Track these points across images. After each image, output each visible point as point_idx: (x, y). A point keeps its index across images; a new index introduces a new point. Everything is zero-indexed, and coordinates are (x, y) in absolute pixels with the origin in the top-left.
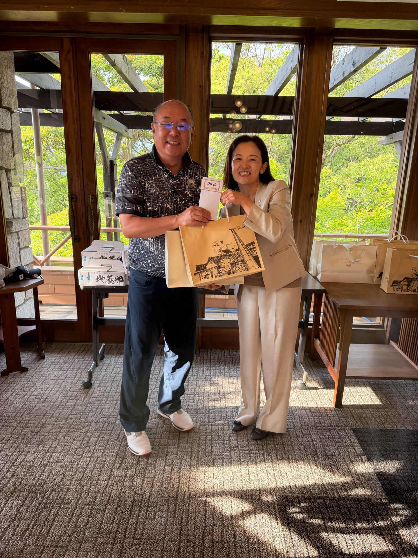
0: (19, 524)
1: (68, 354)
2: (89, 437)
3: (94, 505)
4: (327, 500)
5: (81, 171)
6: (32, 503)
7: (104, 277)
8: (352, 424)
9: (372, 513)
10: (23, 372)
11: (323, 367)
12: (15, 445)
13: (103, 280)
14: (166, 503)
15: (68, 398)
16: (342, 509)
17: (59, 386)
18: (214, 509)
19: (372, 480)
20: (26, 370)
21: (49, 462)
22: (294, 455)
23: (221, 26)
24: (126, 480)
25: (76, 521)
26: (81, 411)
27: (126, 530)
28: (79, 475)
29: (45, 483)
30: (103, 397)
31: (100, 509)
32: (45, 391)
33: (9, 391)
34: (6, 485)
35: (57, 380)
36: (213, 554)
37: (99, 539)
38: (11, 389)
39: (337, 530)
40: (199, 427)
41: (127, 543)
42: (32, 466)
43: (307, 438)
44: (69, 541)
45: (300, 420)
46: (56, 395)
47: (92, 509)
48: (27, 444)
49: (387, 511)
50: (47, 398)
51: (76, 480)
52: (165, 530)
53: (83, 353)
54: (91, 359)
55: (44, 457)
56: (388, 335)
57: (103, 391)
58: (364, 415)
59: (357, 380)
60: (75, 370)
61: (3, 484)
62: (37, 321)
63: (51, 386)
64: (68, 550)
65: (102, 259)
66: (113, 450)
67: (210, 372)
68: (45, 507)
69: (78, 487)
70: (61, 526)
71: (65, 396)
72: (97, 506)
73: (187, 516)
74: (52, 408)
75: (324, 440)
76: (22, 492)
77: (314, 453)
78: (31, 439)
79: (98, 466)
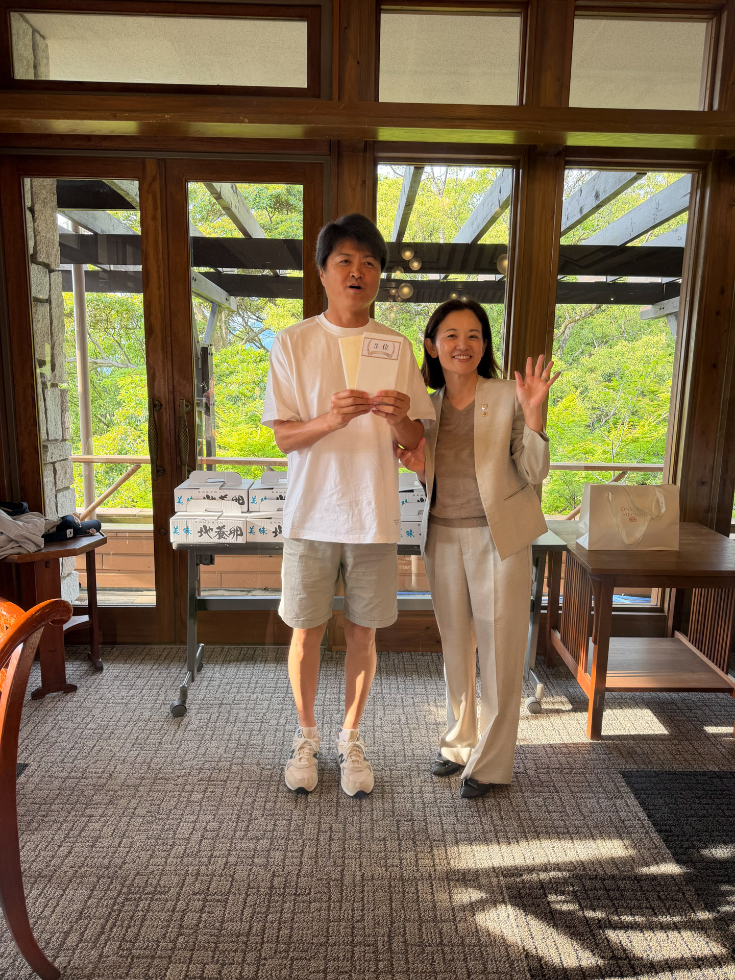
0: (87, 926)
1: (141, 662)
2: (188, 792)
3: (207, 894)
4: (586, 879)
5: (170, 363)
6: (105, 893)
7: (212, 529)
8: (619, 764)
9: (659, 896)
10: (68, 692)
11: (567, 678)
12: (68, 806)
13: (211, 533)
14: (326, 890)
15: (148, 732)
16: (611, 893)
17: (131, 714)
18: (405, 896)
19: (656, 848)
20: (73, 689)
21: (127, 830)
22: (528, 814)
23: (393, 142)
24: (256, 856)
25: (180, 919)
26: (173, 752)
27: (264, 930)
28: (179, 850)
29: (124, 863)
30: (206, 730)
31: (218, 901)
32: (109, 721)
33: (48, 722)
34: (60, 867)
35: (127, 704)
36: (407, 962)
37: (221, 945)
38: (50, 720)
39: (604, 923)
41: (267, 950)
42: (100, 837)
43: (547, 787)
44: (172, 948)
45: (534, 760)
47: (205, 900)
48: (87, 804)
49: (684, 894)
50: (112, 733)
51: (174, 857)
52: (328, 929)
53: (166, 662)
54: (181, 670)
55: (117, 825)
56: (670, 622)
57: (206, 720)
58: (638, 750)
60: (155, 687)
61: (54, 866)
62: (92, 608)
63: (119, 714)
64: (171, 962)
65: (206, 501)
66: (231, 811)
67: (382, 688)
68: (127, 899)
69: (178, 868)
70: (157, 927)
71: (143, 730)
72: (213, 895)
73: (361, 908)
74: (123, 748)
75: (576, 789)
76: (86, 877)
77: (560, 809)
78: (93, 796)
79: (209, 835)
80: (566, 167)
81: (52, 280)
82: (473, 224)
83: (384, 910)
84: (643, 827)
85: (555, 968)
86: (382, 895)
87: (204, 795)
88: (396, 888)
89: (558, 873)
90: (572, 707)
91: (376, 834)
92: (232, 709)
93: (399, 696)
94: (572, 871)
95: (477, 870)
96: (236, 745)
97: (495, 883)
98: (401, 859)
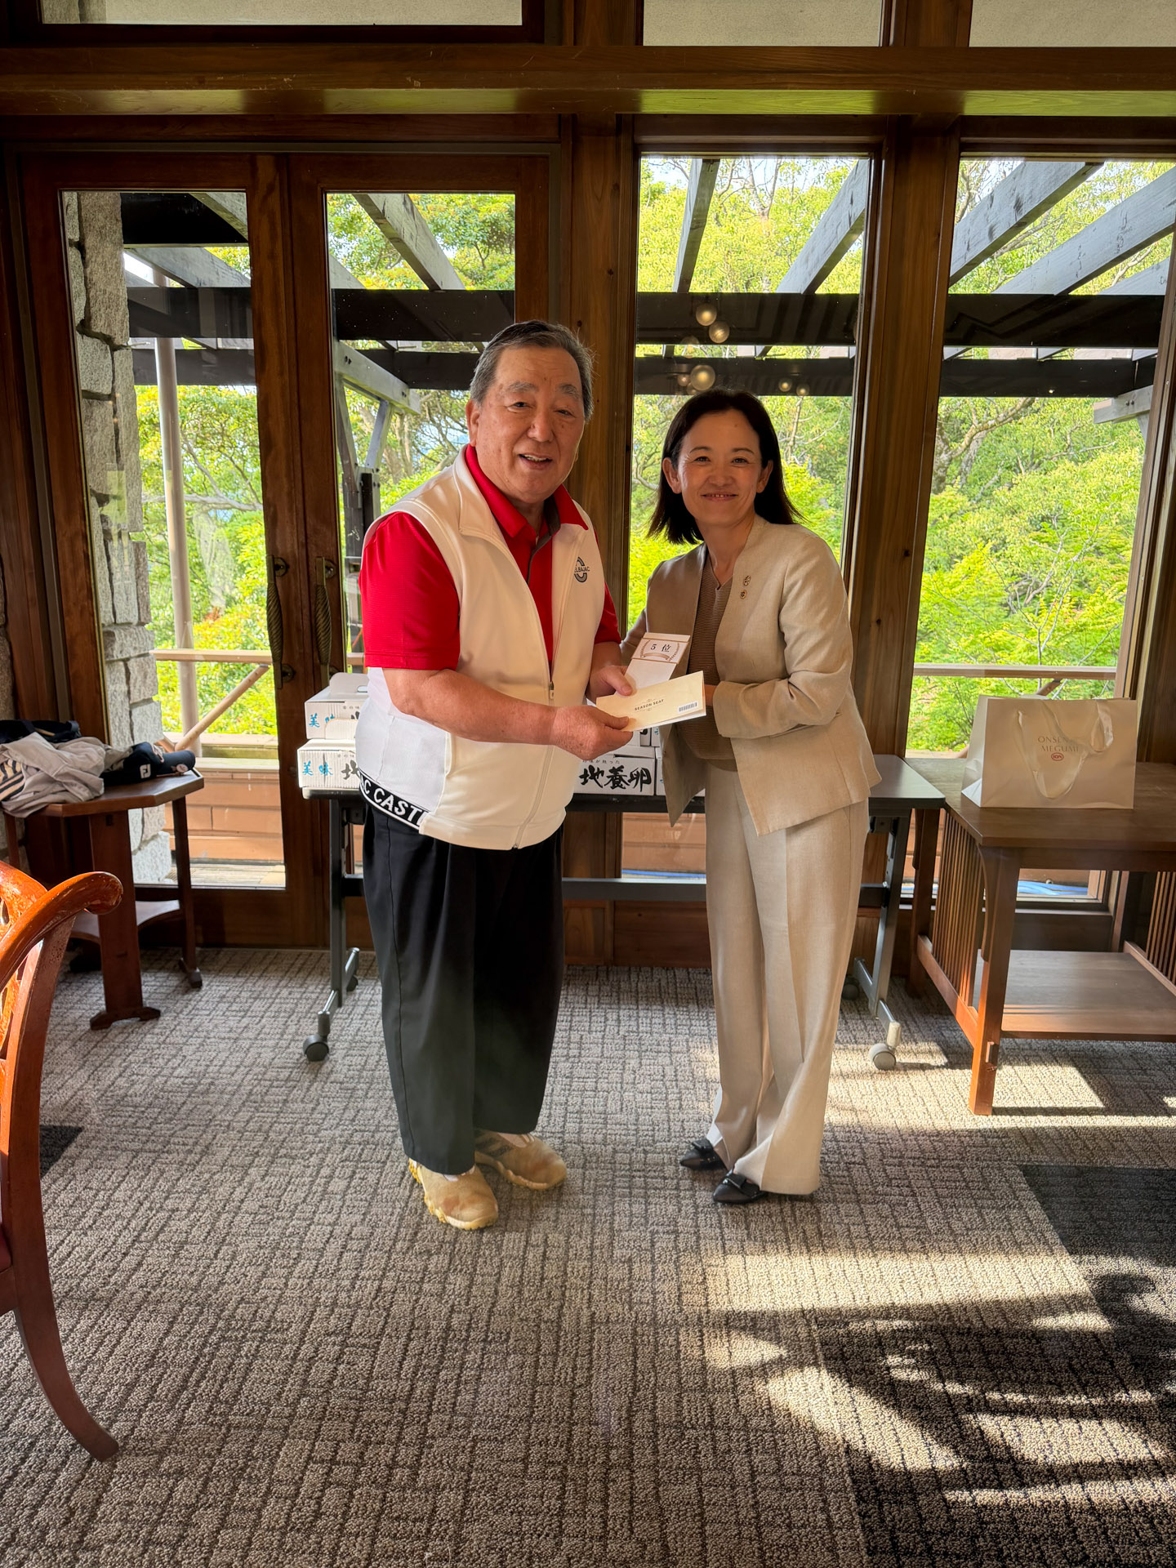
0: (162, 1376)
1: (262, 975)
2: (326, 1177)
3: (348, 1335)
4: (951, 1333)
5: (300, 497)
6: (192, 1328)
8: (1019, 1155)
9: (1070, 1366)
10: (147, 1020)
11: (942, 1014)
12: (139, 1194)
14: (533, 1335)
15: (268, 1083)
16: (992, 1357)
17: (243, 1055)
18: (657, 1351)
21: (228, 1234)
22: (863, 1228)
23: (665, 116)
24: (426, 1279)
25: (305, 1371)
26: (304, 1115)
27: (433, 1394)
28: (307, 1266)
29: (221, 1283)
30: (359, 1082)
31: (364, 1346)
32: (208, 1066)
33: (114, 1065)
34: (123, 1286)
35: (236, 1040)
36: (655, 1452)
37: (365, 1414)
38: (118, 1061)
39: (978, 1403)
40: (613, 1157)
41: (435, 1424)
42: (186, 1242)
43: (898, 1186)
44: (290, 1415)
45: (879, 1143)
46: (238, 1077)
47: (344, 1344)
48: (169, 1192)
49: (1112, 1363)
50: (212, 1083)
51: (299, 1277)
52: (533, 1396)
53: (301, 975)
54: (323, 989)
55: (213, 1224)
56: (1118, 928)
57: (359, 1067)
60: (282, 1014)
61: (115, 1284)
62: (183, 889)
63: (223, 1056)
64: (287, 1436)
66: (390, 1210)
67: (638, 1024)
68: (224, 1337)
69: (305, 1293)
70: (268, 1382)
71: (261, 1080)
72: (357, 1337)
73: (586, 1366)
74: (228, 1108)
75: (945, 1192)
76: (163, 1302)
77: (917, 1222)
78: (178, 1179)
79: (354, 1245)
80: (963, 154)
81: (117, 364)
82: (807, 261)
83: (624, 1368)
85: (892, 1471)
86: (620, 1347)
87: (350, 1182)
88: (645, 1338)
89: (906, 1322)
90: (945, 1060)
91: (617, 1253)
93: (666, 1037)
94: (931, 1320)
95: (776, 1314)
97: (803, 1334)
98: (654, 1293)
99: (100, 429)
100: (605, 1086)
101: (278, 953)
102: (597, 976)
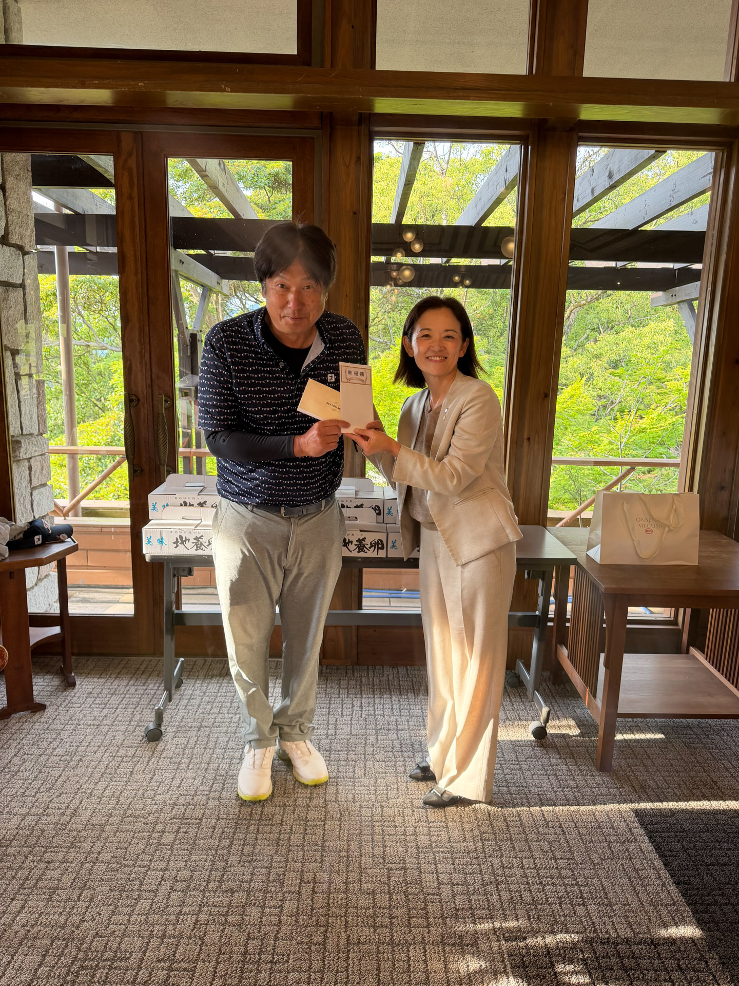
1: (117, 677)
2: (159, 832)
3: (173, 961)
4: (597, 943)
5: (147, 355)
6: (59, 960)
7: (189, 540)
10: (36, 712)
11: (574, 697)
12: (25, 849)
13: (187, 544)
14: (306, 956)
15: (120, 759)
16: (626, 961)
17: (103, 738)
18: (394, 965)
19: (674, 904)
20: (42, 707)
21: (88, 880)
22: (532, 860)
23: (390, 114)
24: (230, 912)
26: (145, 783)
28: (144, 905)
29: (82, 921)
30: (183, 757)
31: (185, 970)
32: (78, 746)
33: (11, 747)
34: (10, 926)
35: (98, 726)
38: (14, 744)
40: (360, 812)
42: (57, 888)
43: (553, 827)
45: (539, 795)
47: (170, 969)
48: (47, 847)
49: (706, 963)
50: (81, 760)
51: (139, 914)
53: (144, 676)
54: (159, 687)
55: (78, 872)
56: (685, 637)
57: (183, 746)
58: (652, 784)
59: (635, 720)
60: (131, 706)
61: (4, 924)
62: (63, 618)
63: (89, 738)
65: (184, 508)
66: (205, 857)
67: (374, 709)
68: (82, 966)
69: (143, 927)
71: (115, 756)
72: (180, 963)
74: (91, 779)
75: (585, 831)
76: (39, 939)
77: (568, 855)
78: (54, 837)
79: (179, 886)
80: (579, 143)
81: (26, 264)
82: (476, 206)
84: (659, 878)
86: (369, 964)
87: (176, 836)
88: (385, 955)
89: (565, 935)
90: (579, 731)
91: (365, 886)
92: (212, 733)
93: (393, 718)
96: (214, 775)
97: (495, 949)
98: (391, 917)
99: (13, 307)
100: (353, 756)
101: (129, 660)
102: (346, 673)
